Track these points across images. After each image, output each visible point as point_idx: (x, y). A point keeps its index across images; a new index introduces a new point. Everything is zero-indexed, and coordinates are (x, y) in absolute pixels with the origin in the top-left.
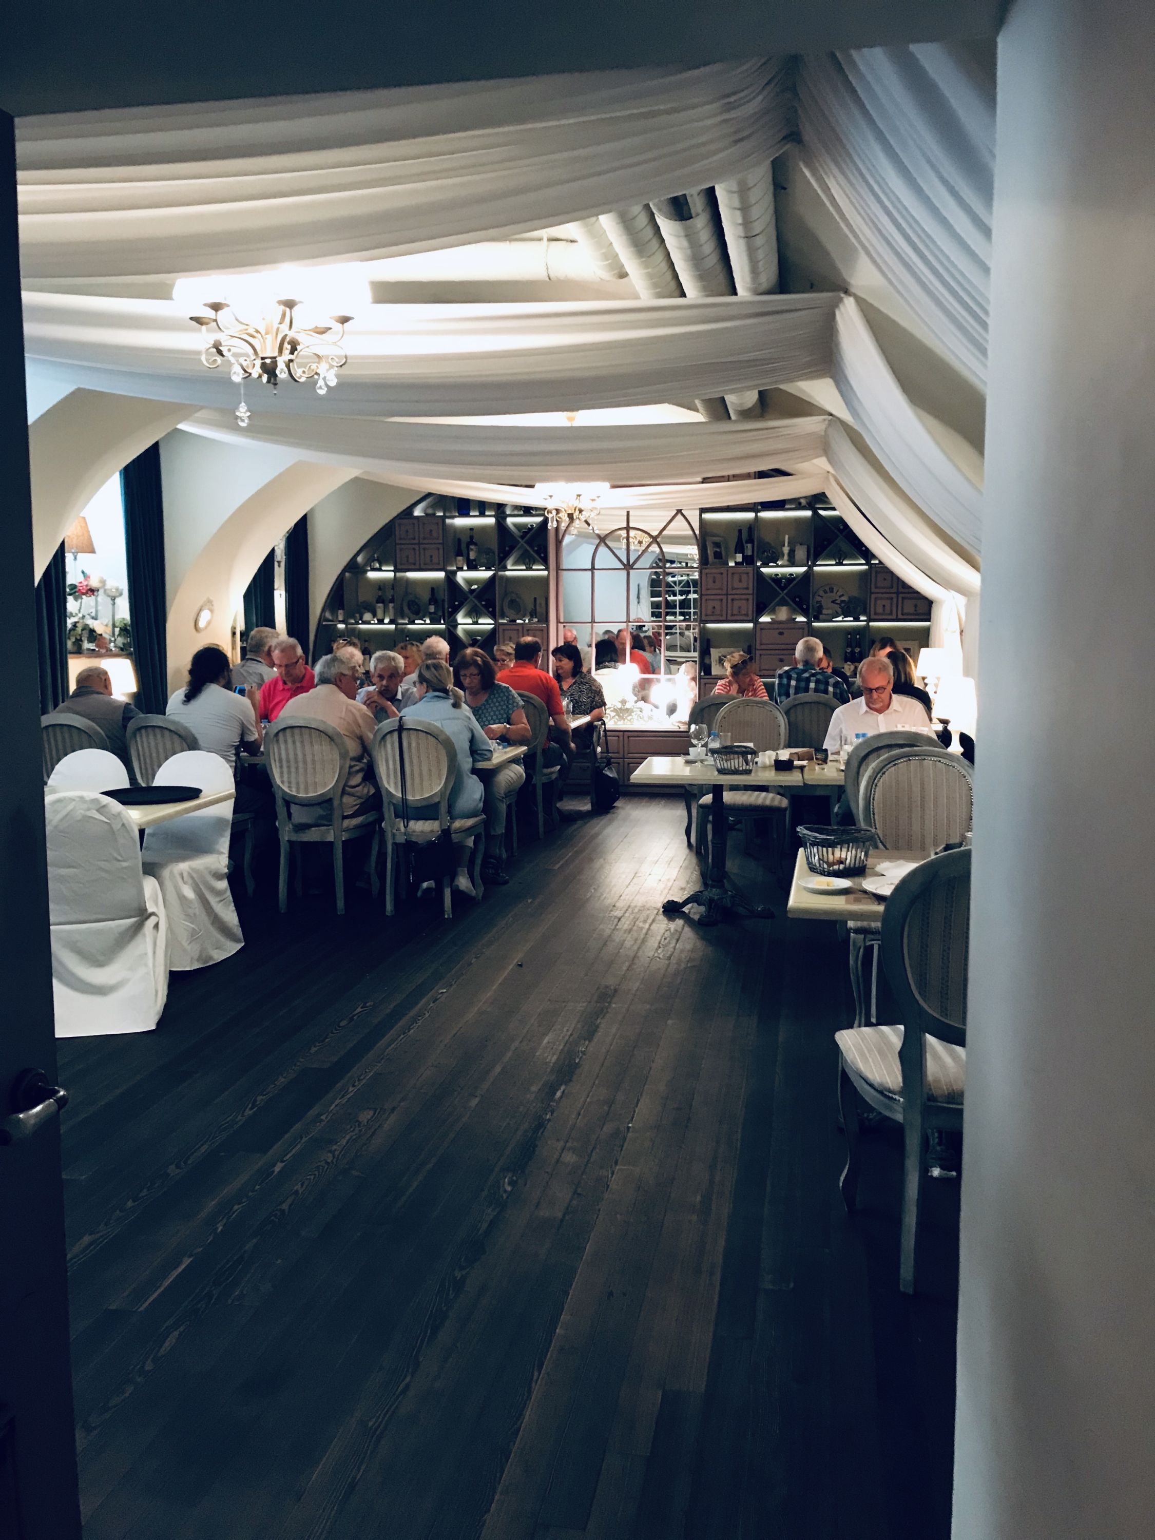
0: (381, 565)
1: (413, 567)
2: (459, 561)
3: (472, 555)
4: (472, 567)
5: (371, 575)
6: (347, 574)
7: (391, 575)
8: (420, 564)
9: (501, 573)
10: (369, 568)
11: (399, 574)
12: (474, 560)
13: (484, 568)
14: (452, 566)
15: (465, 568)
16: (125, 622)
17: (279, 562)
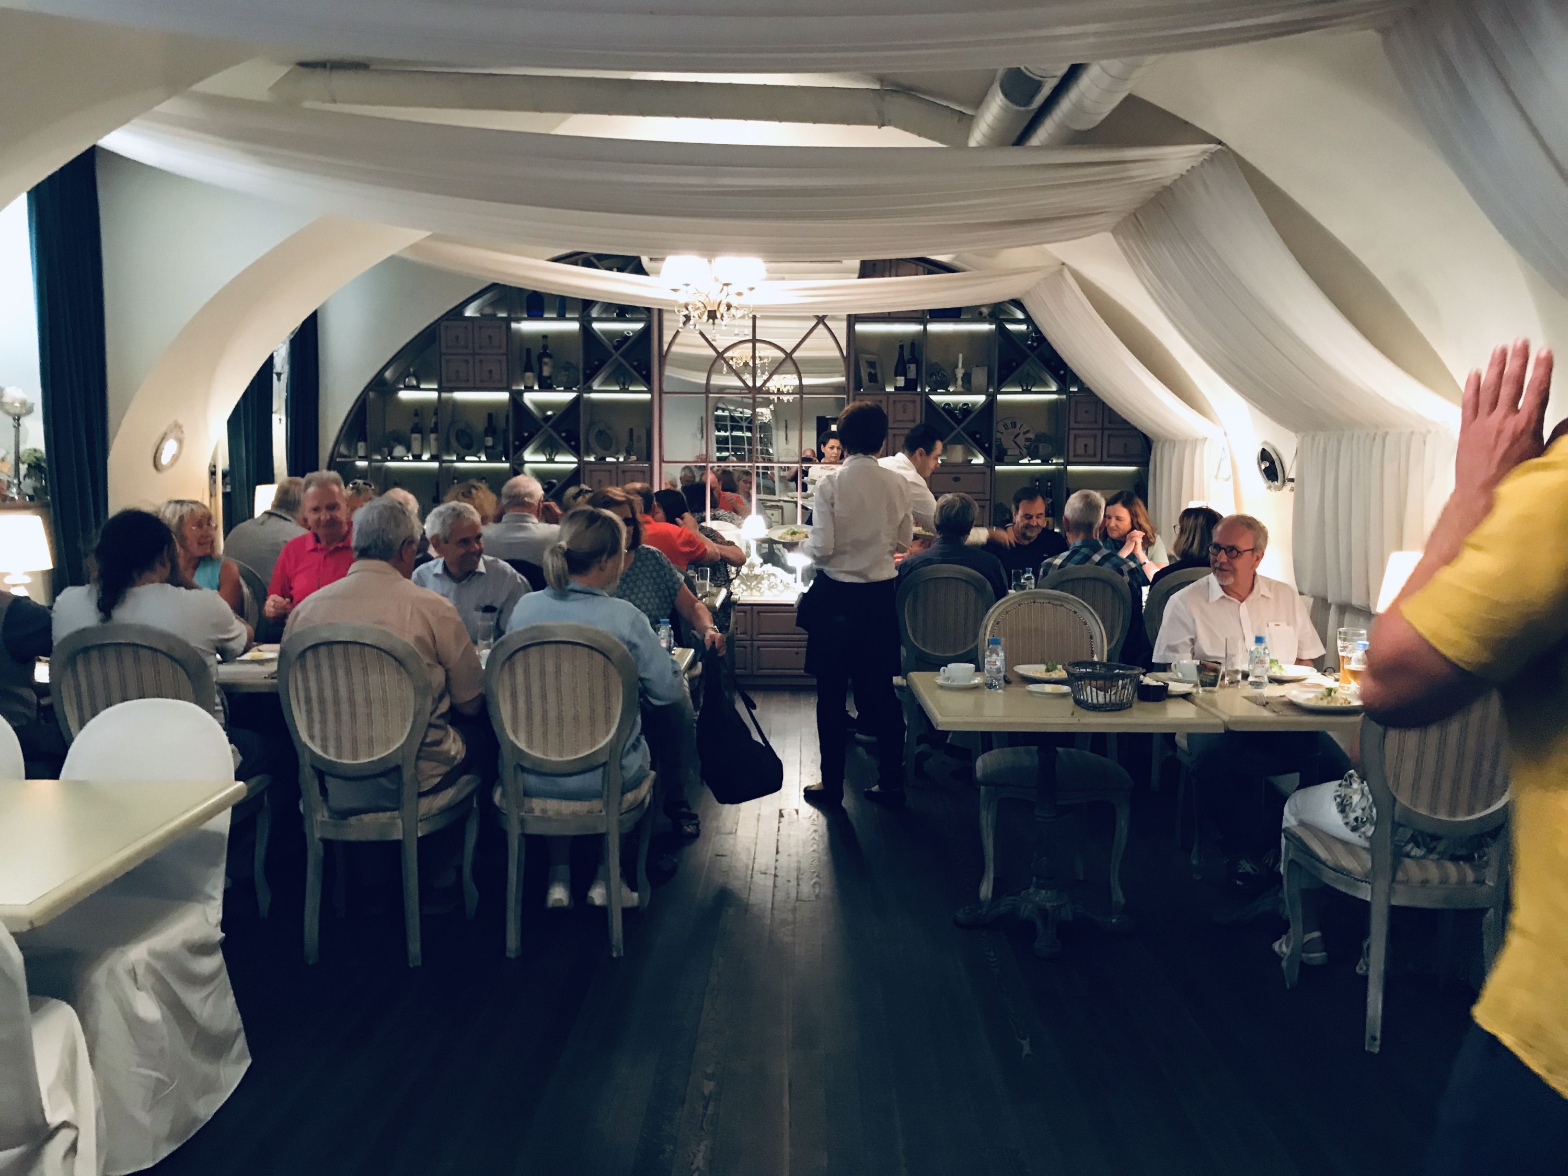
0: (418, 383)
1: (464, 385)
2: (529, 378)
3: (546, 372)
4: (546, 386)
5: (405, 395)
6: (371, 394)
7: (434, 395)
8: (474, 382)
9: (586, 395)
10: (402, 386)
11: (445, 395)
12: (549, 377)
13: (562, 389)
14: (518, 384)
15: (536, 387)
16: (38, 455)
17: (279, 375)
